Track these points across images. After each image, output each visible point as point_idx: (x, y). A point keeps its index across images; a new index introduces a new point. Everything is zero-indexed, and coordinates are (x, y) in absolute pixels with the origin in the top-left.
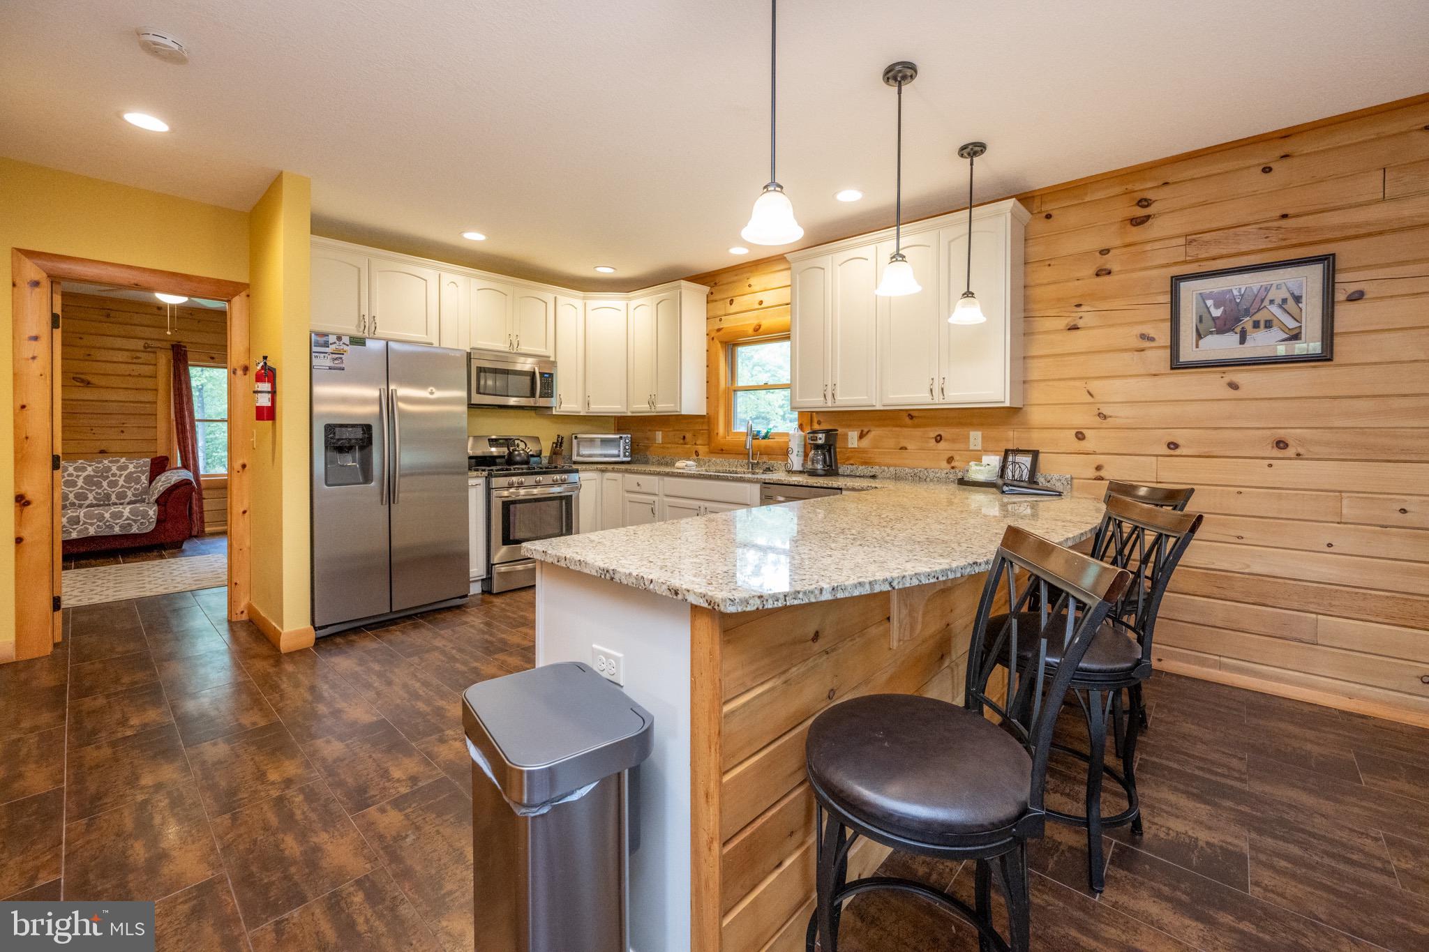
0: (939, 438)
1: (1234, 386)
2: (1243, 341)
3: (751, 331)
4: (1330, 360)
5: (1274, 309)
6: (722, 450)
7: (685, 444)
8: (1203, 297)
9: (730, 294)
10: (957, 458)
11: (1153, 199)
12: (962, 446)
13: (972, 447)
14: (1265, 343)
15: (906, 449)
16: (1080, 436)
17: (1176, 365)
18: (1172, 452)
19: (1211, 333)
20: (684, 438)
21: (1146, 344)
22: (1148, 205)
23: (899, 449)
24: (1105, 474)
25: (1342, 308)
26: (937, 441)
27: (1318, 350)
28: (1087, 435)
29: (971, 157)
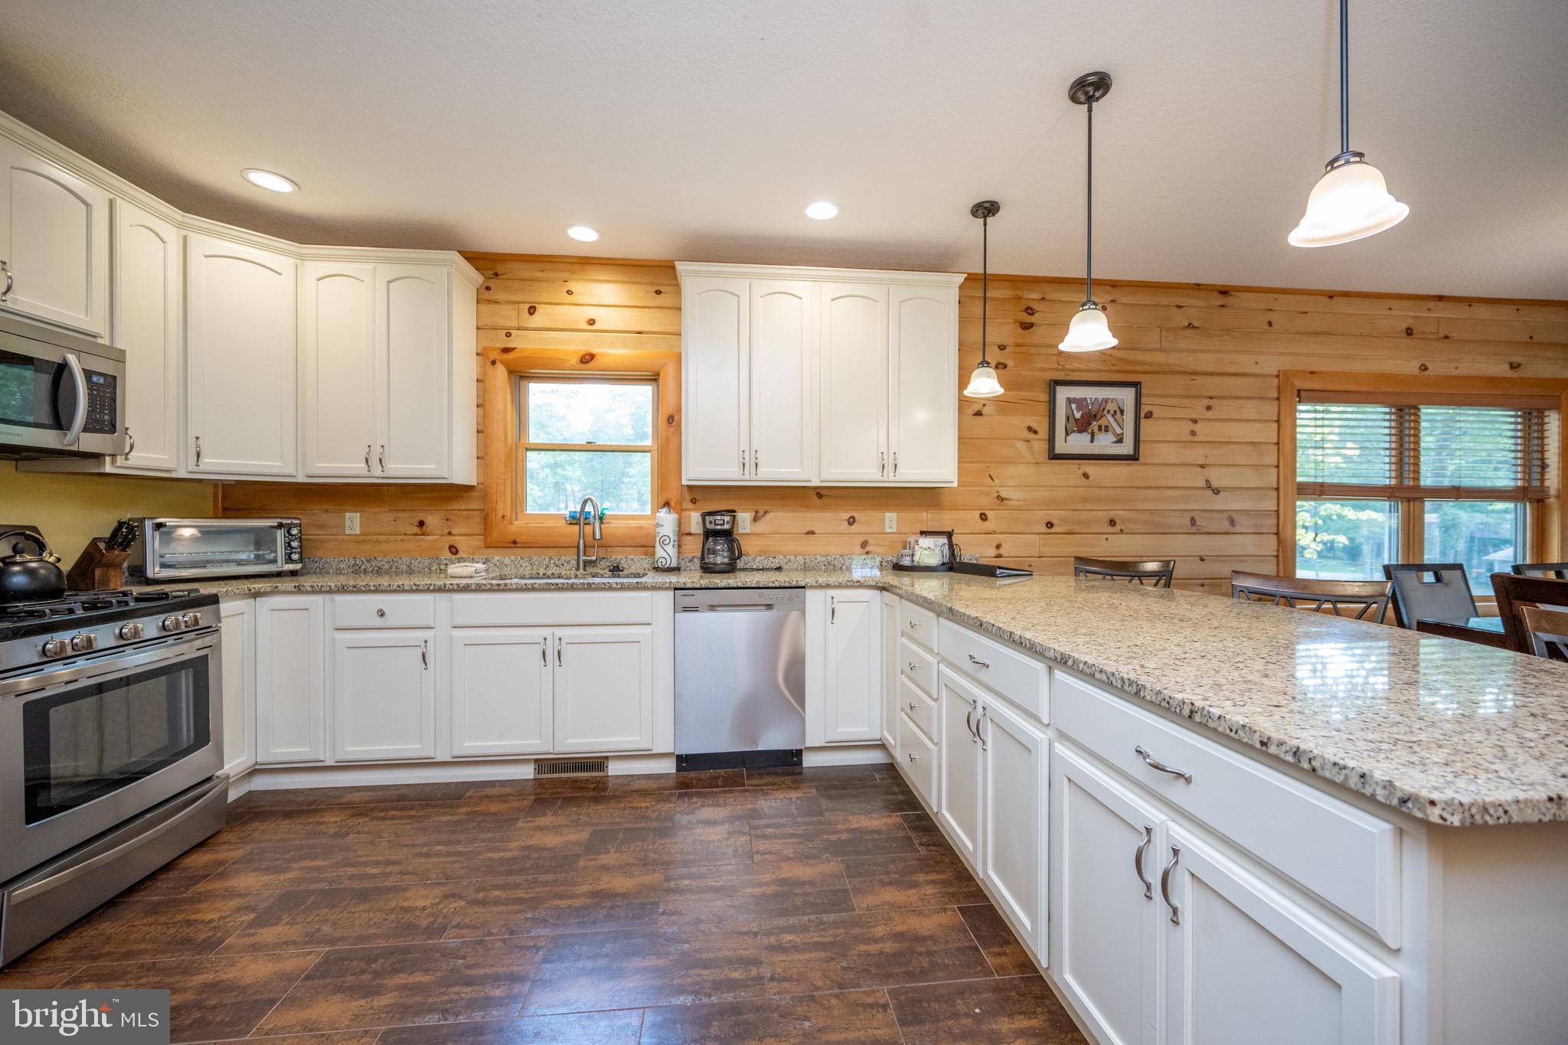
0: (852, 520)
1: (1086, 476)
2: (1092, 441)
3: (574, 360)
4: (1138, 459)
5: (1109, 417)
6: (515, 542)
7: (423, 534)
8: (1070, 401)
9: (532, 297)
10: (871, 541)
11: (1036, 309)
12: (875, 528)
13: (887, 529)
14: (1104, 443)
15: (814, 533)
16: (984, 517)
17: (1053, 455)
18: (1049, 531)
19: (1074, 431)
20: (421, 524)
21: (1032, 436)
22: (1032, 314)
23: (806, 534)
24: (1002, 551)
25: (1144, 422)
26: (850, 524)
27: (1131, 452)
28: (989, 516)
29: (985, 217)
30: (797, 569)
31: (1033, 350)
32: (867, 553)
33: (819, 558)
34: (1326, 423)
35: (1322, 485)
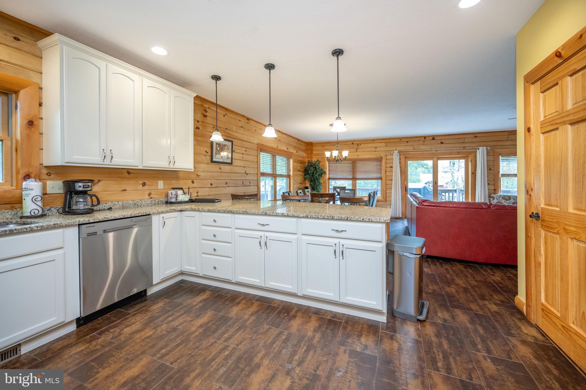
0: (144, 184)
1: (220, 169)
4: (231, 164)
8: (217, 144)
10: (152, 193)
11: (208, 111)
12: (154, 187)
13: (159, 188)
15: (126, 190)
17: (212, 161)
18: (211, 186)
21: (207, 154)
22: (206, 112)
23: (122, 191)
24: (199, 194)
25: (233, 153)
26: (143, 186)
27: (230, 162)
28: (194, 182)
29: (216, 80)
30: (119, 208)
31: (207, 125)
32: (151, 198)
33: (130, 202)
34: (265, 158)
35: (264, 173)
